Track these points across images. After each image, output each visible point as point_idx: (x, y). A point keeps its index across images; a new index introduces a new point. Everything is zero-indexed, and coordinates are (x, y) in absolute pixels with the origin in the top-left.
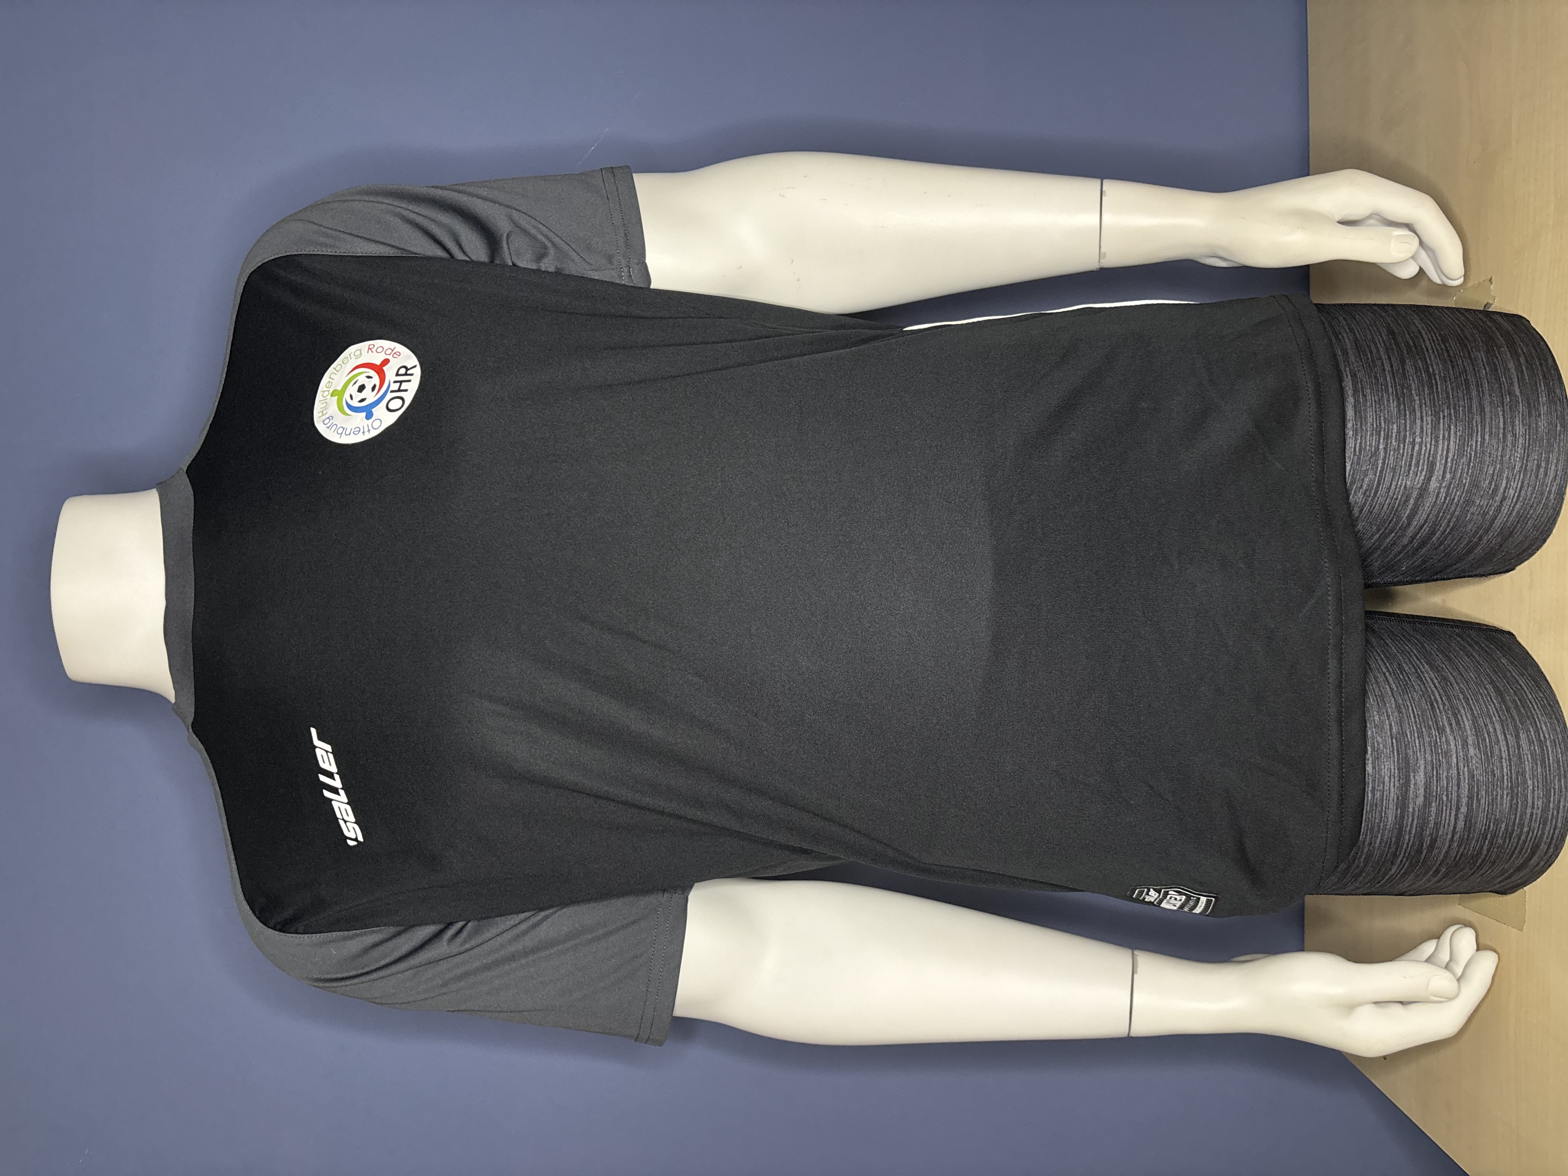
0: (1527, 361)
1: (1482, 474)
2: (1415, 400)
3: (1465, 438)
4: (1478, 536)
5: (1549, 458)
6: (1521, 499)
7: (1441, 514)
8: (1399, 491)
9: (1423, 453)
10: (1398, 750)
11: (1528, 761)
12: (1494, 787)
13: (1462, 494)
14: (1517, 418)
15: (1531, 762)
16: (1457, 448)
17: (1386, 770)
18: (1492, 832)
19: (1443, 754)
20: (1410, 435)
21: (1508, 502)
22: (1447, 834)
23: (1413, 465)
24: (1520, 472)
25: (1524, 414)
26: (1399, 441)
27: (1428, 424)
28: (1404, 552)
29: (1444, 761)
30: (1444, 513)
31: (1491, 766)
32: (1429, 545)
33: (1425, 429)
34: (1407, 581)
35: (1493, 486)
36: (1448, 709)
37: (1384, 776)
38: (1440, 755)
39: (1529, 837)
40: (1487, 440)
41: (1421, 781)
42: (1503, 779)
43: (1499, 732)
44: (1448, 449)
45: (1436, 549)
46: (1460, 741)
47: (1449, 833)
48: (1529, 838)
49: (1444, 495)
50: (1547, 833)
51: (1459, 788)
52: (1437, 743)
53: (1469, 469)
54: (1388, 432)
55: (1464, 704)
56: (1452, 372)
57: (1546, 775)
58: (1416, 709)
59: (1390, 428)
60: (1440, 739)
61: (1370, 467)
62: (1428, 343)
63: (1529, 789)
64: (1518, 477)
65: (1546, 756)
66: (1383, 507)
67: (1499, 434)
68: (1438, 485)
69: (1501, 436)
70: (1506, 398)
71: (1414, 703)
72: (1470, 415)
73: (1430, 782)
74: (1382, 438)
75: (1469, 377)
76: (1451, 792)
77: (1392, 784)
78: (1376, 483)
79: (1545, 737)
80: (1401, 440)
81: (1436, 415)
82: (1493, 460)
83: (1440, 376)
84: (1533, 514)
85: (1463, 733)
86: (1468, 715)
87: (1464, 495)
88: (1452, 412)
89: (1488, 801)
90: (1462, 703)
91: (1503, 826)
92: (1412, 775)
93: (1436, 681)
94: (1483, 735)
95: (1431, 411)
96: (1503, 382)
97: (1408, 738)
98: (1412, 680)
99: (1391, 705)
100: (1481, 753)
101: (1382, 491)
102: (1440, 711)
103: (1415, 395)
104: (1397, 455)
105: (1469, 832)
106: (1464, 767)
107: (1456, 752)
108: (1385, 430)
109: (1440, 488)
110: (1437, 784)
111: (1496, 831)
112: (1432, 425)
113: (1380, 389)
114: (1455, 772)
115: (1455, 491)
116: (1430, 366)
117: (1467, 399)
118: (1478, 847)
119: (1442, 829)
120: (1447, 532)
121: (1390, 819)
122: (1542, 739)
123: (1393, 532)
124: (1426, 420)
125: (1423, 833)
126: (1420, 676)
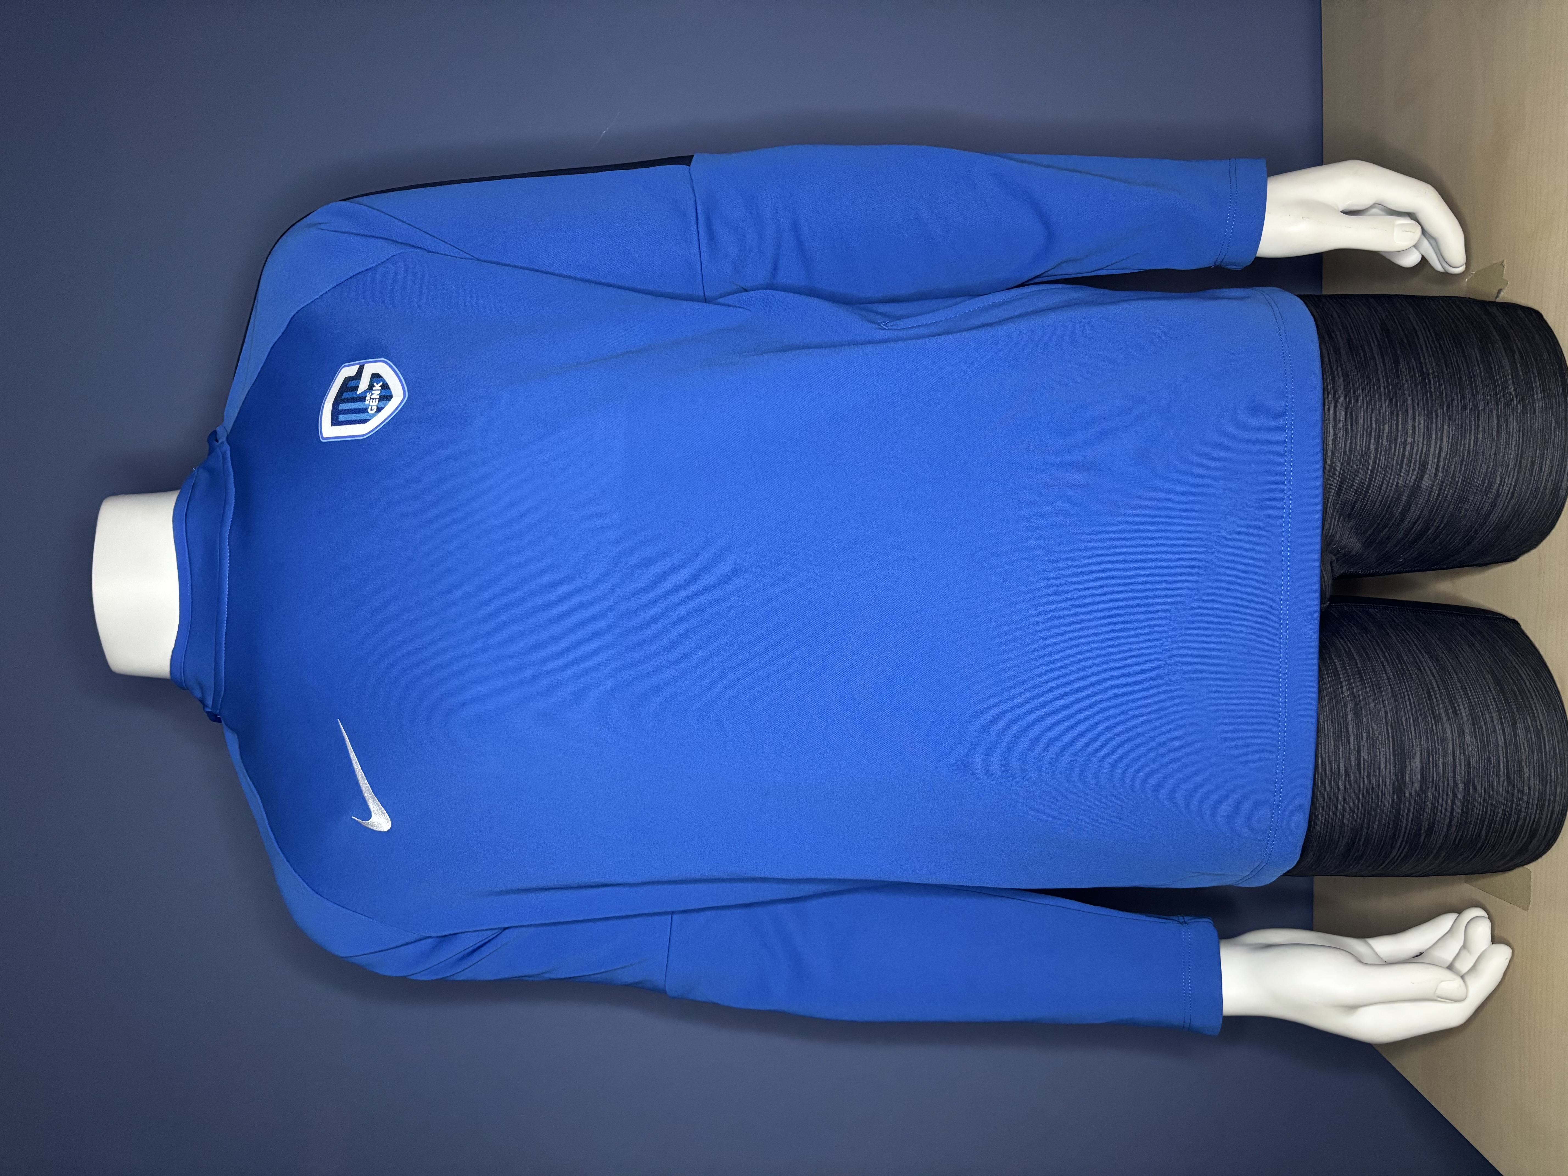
0: (1521, 360)
2: (1407, 400)
3: (1458, 438)
7: (1434, 511)
9: (1415, 453)
10: (1393, 737)
11: (1525, 750)
12: (1490, 773)
15: (1527, 750)
16: (1449, 447)
18: (1489, 817)
19: (1440, 740)
20: (1402, 435)
22: (1445, 818)
23: (1404, 464)
24: (1514, 469)
27: (1421, 424)
29: (1440, 748)
31: (1488, 754)
32: (1424, 538)
33: (1417, 428)
35: (1486, 484)
37: (1380, 762)
38: (1437, 744)
39: (1527, 822)
40: (1481, 438)
41: (1417, 767)
42: (1500, 766)
43: (1495, 721)
44: (1441, 449)
46: (1456, 728)
47: (1447, 818)
48: (1526, 824)
50: (1544, 818)
52: (1433, 730)
55: (1462, 693)
56: (1446, 372)
58: (1413, 697)
59: (1382, 427)
60: (1436, 726)
61: (1361, 467)
62: (1422, 341)
63: (1525, 775)
64: (1512, 473)
65: (1543, 745)
70: (1500, 396)
71: (1411, 692)
72: (1464, 415)
73: (1426, 768)
75: (1463, 376)
76: (1448, 778)
77: (1388, 770)
82: (1486, 459)
83: (1434, 376)
85: (1459, 722)
86: (1466, 705)
88: (1445, 412)
89: (1485, 788)
90: (1460, 693)
91: (1501, 810)
92: (1408, 761)
94: (1480, 723)
95: (1424, 410)
96: (1498, 381)
97: (1403, 726)
100: (1477, 741)
102: (1436, 700)
103: (1407, 395)
105: (1467, 816)
106: (1460, 755)
107: (1453, 740)
108: (1376, 431)
109: (1433, 486)
110: (1433, 771)
111: (1493, 817)
112: (1424, 424)
113: (1372, 389)
114: (1451, 759)
115: (1447, 488)
116: (1424, 366)
117: (1461, 398)
118: (1475, 833)
119: (1439, 813)
120: (1440, 528)
121: (1387, 803)
122: (1539, 727)
123: (1387, 527)
124: (1419, 420)
125: (1420, 818)
126: (1417, 664)
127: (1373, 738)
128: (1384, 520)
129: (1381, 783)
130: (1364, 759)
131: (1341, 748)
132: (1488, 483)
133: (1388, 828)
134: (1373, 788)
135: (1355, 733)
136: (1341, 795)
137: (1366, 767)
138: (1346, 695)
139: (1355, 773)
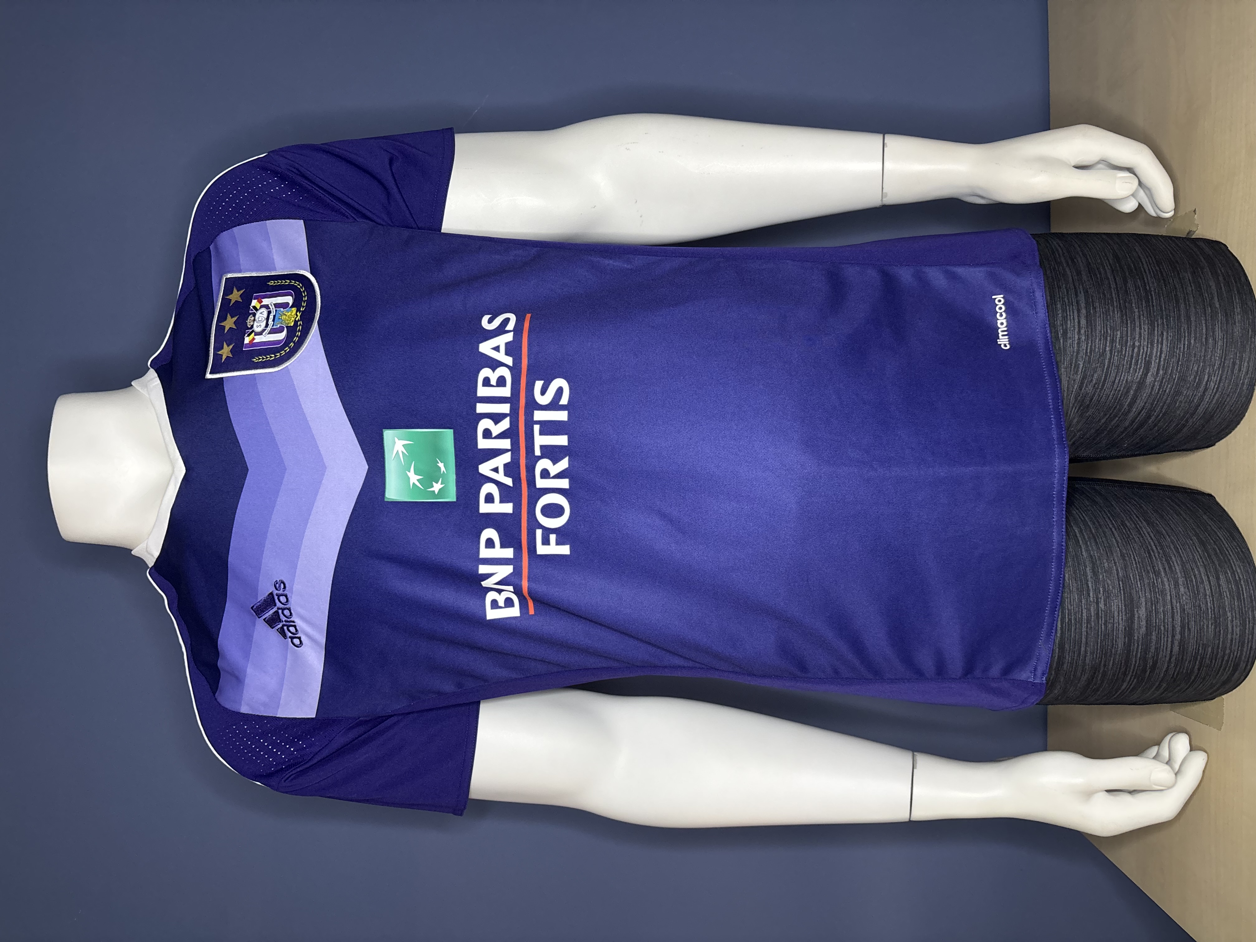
0: (1224, 279)
1: (1188, 370)
2: (1135, 312)
3: (1175, 342)
4: (1185, 419)
5: (1243, 356)
6: (1220, 390)
7: (1155, 403)
8: (1122, 385)
9: (1141, 354)
10: (1124, 590)
12: (1201, 618)
13: (1173, 386)
14: (1217, 325)
15: (1229, 597)
16: (1168, 350)
17: (1115, 606)
18: (1201, 654)
19: (1160, 593)
20: (1131, 340)
21: (1210, 392)
22: (1166, 656)
23: (1133, 364)
24: (1219, 368)
25: (1223, 322)
26: (1122, 344)
27: (1145, 331)
28: (1126, 432)
29: (1160, 598)
30: (1158, 402)
31: (1198, 602)
32: (1146, 426)
33: (1143, 335)
34: (1128, 455)
35: (1197, 380)
36: (1162, 557)
37: (1114, 611)
38: (1158, 594)
39: (1231, 657)
40: (1193, 343)
41: (1143, 615)
42: (1208, 612)
43: (1203, 575)
44: (1161, 351)
45: (1151, 430)
46: (1172, 582)
49: (1158, 387)
51: (1173, 620)
52: (1154, 584)
53: (1178, 366)
54: (1113, 337)
55: (1175, 553)
56: (1164, 289)
57: (1242, 607)
58: (1137, 557)
59: (1115, 334)
60: (1157, 581)
61: (1099, 365)
62: (1145, 266)
63: (1229, 619)
64: (1217, 372)
65: (1241, 592)
66: (1109, 396)
67: (1202, 339)
68: (1153, 379)
69: (1204, 340)
70: (1208, 310)
71: (1135, 552)
72: (1179, 324)
73: (1150, 615)
74: (1108, 342)
75: (1178, 293)
76: (1168, 623)
77: (1120, 618)
78: (1103, 378)
79: (1239, 577)
80: (1123, 343)
81: (1152, 324)
82: (1197, 360)
83: (1155, 293)
84: (1228, 402)
85: (1174, 576)
87: (1174, 387)
88: (1165, 320)
89: (1197, 630)
90: (1173, 552)
91: (1210, 649)
92: (1136, 610)
93: (1152, 535)
94: (1191, 576)
95: (1148, 320)
96: (1206, 296)
97: (1131, 581)
98: (1133, 534)
99: (1117, 555)
100: (1189, 591)
101: (1108, 385)
102: (1156, 559)
103: (1135, 308)
104: (1120, 356)
106: (1177, 603)
107: (1170, 591)
108: (1110, 336)
109: (1155, 381)
110: (1156, 617)
111: (1204, 654)
112: (1148, 331)
113: (1107, 303)
114: (1169, 607)
115: (1166, 384)
116: (1147, 284)
117: (1177, 310)
118: (1190, 667)
119: (1161, 653)
120: (1159, 417)
121: (1120, 646)
122: (1238, 579)
123: (1117, 416)
124: (1144, 328)
125: (1146, 657)
126: (1139, 530)
127: (1108, 591)
128: (1115, 411)
129: (1115, 629)
130: (1101, 609)
131: (1083, 600)
132: (1199, 380)
133: (1121, 665)
134: (1109, 633)
135: (1094, 588)
136: (1084, 640)
137: (1103, 616)
138: (1085, 556)
139: (1094, 621)
